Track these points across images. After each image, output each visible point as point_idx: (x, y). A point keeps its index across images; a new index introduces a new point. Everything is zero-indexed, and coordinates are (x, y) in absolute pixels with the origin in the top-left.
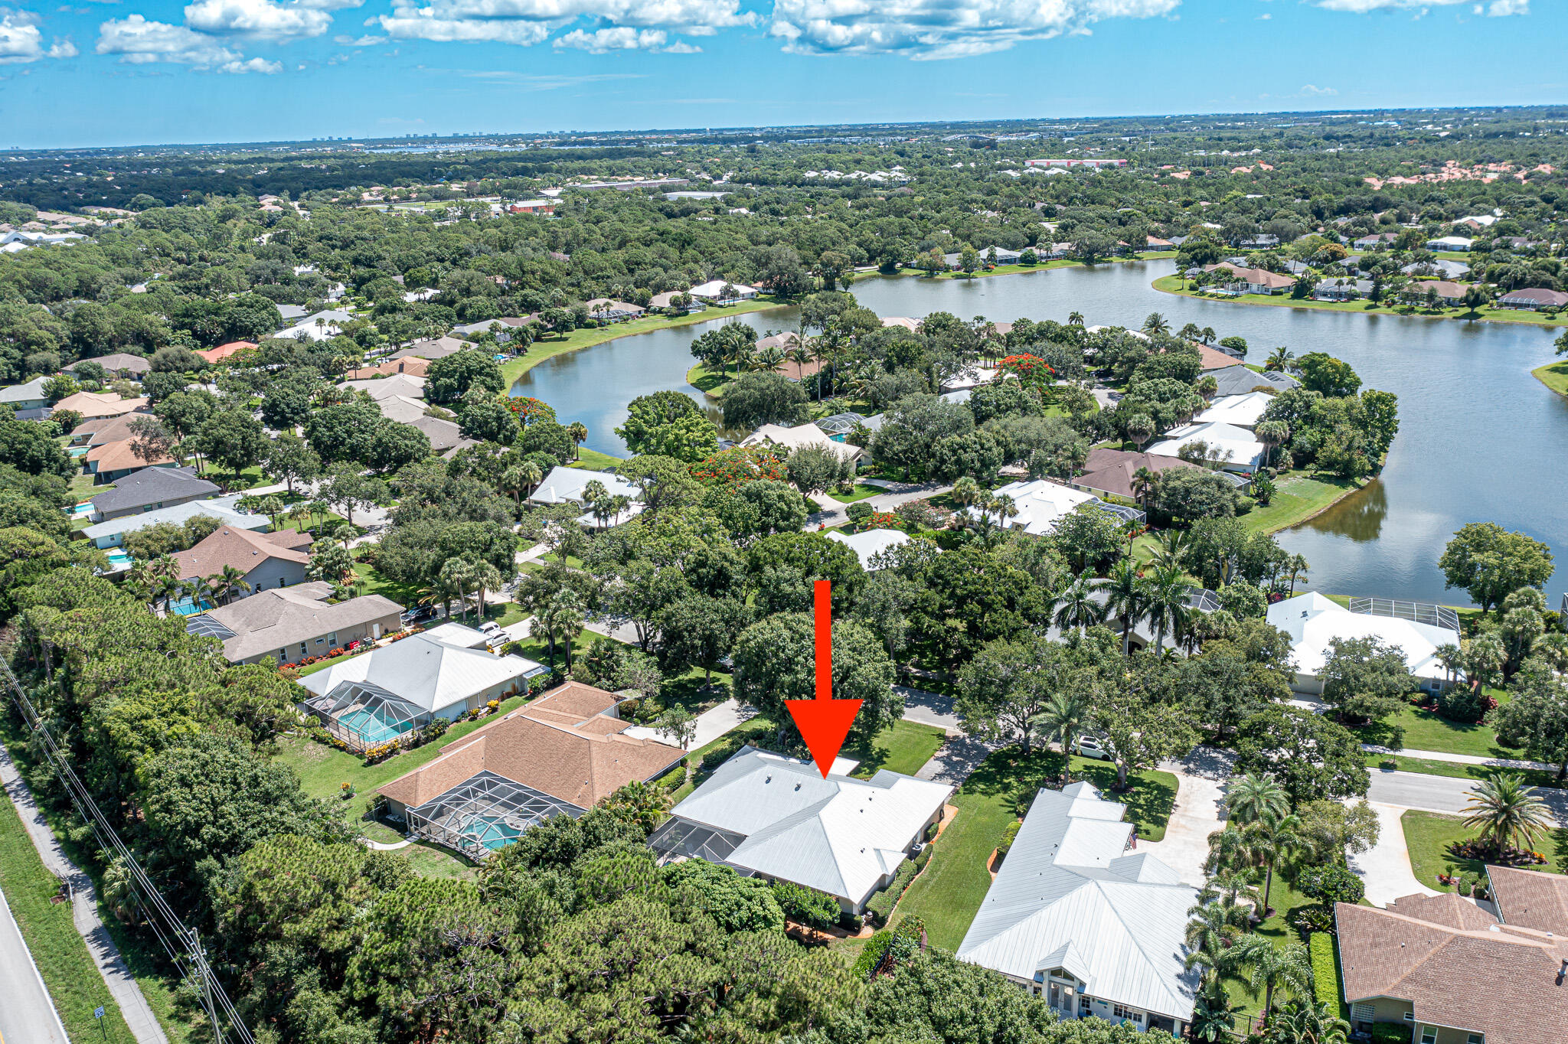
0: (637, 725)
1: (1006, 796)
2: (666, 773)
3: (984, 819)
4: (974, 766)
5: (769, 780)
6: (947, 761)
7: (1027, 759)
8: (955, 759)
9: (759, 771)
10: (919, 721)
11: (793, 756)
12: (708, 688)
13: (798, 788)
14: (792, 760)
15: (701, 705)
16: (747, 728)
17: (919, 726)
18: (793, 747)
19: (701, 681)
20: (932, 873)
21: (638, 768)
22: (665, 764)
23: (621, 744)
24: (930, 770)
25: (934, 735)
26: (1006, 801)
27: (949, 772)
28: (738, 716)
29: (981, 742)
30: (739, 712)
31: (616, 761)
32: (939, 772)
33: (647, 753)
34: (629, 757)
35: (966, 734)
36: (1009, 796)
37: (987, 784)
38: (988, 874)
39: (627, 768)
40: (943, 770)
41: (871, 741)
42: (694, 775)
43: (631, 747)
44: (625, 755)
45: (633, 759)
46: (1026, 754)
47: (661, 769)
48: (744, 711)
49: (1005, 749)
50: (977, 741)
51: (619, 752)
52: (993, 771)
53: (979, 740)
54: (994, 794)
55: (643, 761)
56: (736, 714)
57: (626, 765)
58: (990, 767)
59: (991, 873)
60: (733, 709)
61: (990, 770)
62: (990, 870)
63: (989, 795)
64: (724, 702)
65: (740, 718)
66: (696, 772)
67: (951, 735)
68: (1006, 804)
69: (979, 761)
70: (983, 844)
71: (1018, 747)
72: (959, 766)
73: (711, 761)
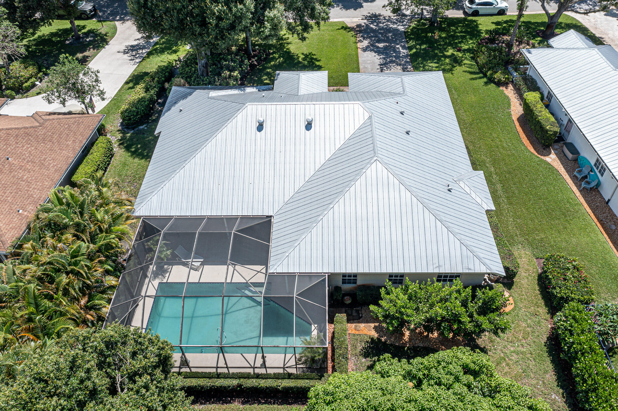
0: (13, 98)
1: (465, 68)
2: (86, 151)
4: (404, 47)
5: (260, 126)
6: (375, 49)
7: (441, 29)
8: (380, 45)
12: (78, 38)
13: (309, 125)
16: (149, 66)
19: (66, 32)
21: (45, 159)
22: (81, 141)
23: (5, 132)
24: (369, 62)
25: (339, 29)
26: (471, 73)
27: (388, 60)
28: (130, 58)
29: (386, 25)
30: (127, 53)
31: (8, 159)
32: (379, 61)
33: (50, 133)
34: (25, 147)
35: (365, 21)
36: (468, 67)
37: (436, 61)
38: (542, 160)
39: (30, 163)
40: (380, 58)
41: (288, 49)
42: (120, 140)
43: (22, 131)
44: (18, 147)
45: (33, 148)
46: (436, 25)
47: (79, 149)
48: (132, 51)
49: (413, 25)
50: (381, 25)
51: (6, 144)
52: (426, 47)
53: (382, 24)
54: (452, 68)
55: (48, 147)
56: (126, 56)
57: (26, 160)
58: (420, 45)
59: (542, 157)
60: (118, 52)
61: (423, 47)
62: (538, 154)
63: (449, 71)
64: (104, 47)
65: (133, 60)
66: (121, 135)
67: (354, 25)
68: (474, 76)
69: (403, 42)
70: (500, 126)
71: (423, 21)
72: (391, 51)
73: (133, 118)
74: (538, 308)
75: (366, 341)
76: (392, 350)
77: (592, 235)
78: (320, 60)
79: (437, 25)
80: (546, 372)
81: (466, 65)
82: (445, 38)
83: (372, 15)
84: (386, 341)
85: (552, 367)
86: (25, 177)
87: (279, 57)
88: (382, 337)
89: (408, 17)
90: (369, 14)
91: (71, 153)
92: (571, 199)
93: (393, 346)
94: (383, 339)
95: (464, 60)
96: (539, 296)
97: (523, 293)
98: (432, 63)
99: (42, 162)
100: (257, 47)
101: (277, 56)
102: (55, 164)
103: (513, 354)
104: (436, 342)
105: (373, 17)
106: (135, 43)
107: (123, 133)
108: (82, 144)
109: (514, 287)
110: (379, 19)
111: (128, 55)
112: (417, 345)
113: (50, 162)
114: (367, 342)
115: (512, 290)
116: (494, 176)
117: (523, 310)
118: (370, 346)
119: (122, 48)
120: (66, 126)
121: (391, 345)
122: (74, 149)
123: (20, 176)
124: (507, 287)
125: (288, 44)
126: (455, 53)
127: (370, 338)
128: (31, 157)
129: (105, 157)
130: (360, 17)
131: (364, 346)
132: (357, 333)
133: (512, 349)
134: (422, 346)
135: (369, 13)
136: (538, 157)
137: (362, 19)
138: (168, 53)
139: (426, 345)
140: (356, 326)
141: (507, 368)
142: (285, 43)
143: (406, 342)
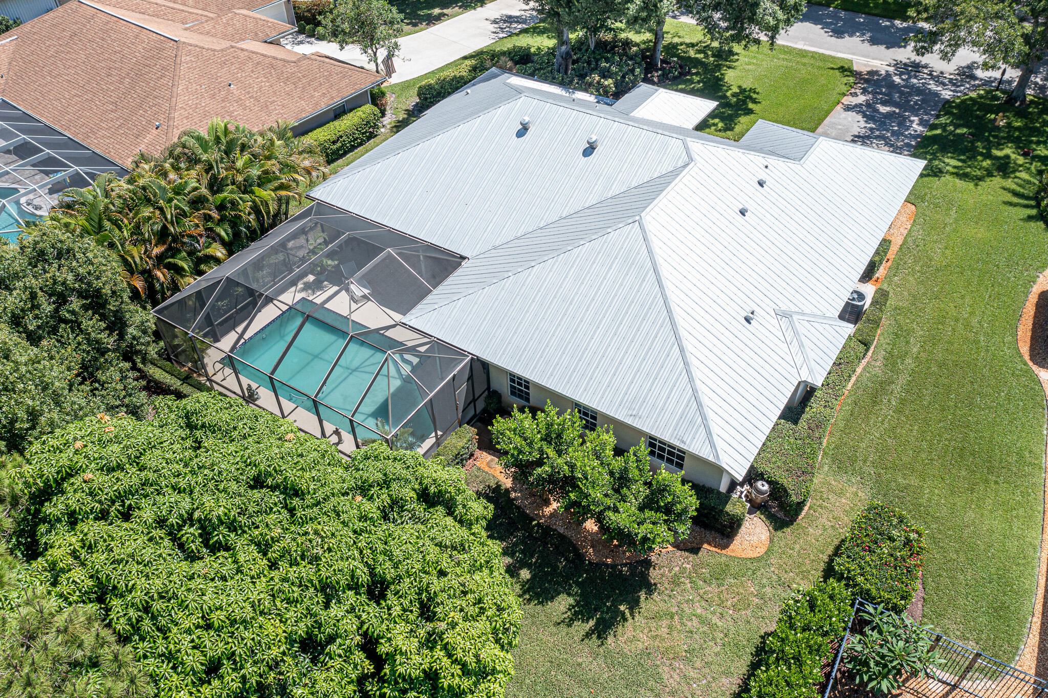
1: (1010, 183)
2: (339, 113)
3: (980, 233)
4: (922, 123)
5: (523, 130)
6: (868, 112)
7: (1021, 113)
8: (883, 109)
9: (504, 109)
10: (800, 46)
11: (586, 88)
13: (590, 150)
14: (580, 95)
15: (437, 11)
16: (508, 45)
17: (802, 53)
18: (582, 76)
20: (891, 361)
21: (274, 101)
22: (332, 98)
23: (247, 54)
24: (840, 127)
25: (832, 69)
26: (1015, 194)
27: (877, 133)
28: (494, 30)
29: (922, 83)
30: (497, 23)
31: (230, 85)
32: (859, 130)
33: (300, 75)
34: (259, 80)
35: (891, 69)
36: (1017, 184)
37: (962, 157)
38: (1029, 371)
39: (252, 100)
40: (865, 127)
41: (722, 74)
42: (399, 122)
43: (267, 61)
44: (251, 76)
45: (267, 84)
46: (1017, 104)
47: (323, 106)
48: (505, 21)
49: (973, 95)
50: (915, 81)
51: (240, 68)
52: (965, 133)
53: (918, 80)
54: (984, 177)
55: (287, 89)
56: (492, 27)
57: (250, 95)
58: (957, 126)
59: (1035, 368)
60: (487, 19)
61: (958, 131)
62: (1031, 359)
63: (973, 180)
64: (475, 9)
65: (497, 33)
66: (406, 116)
67: (864, 70)
68: (1015, 200)
69: (932, 115)
70: (993, 290)
71: (997, 92)
72: (894, 122)
73: (430, 98)
74: (802, 579)
75: (487, 484)
76: (514, 514)
77: (1016, 524)
78: (759, 102)
79: (1020, 105)
80: (727, 674)
81: (1016, 180)
82: (1018, 129)
83: (911, 62)
84: (516, 499)
85: (746, 672)
86: (236, 113)
87: (699, 82)
88: (515, 492)
89: (977, 82)
90: (908, 61)
91: (310, 106)
92: (1030, 452)
93: (519, 510)
94: (513, 495)
95: (1021, 171)
96: (822, 564)
97: (797, 547)
98: (952, 158)
99: (269, 104)
100: (675, 59)
101: (696, 78)
102: (282, 112)
103: (694, 618)
104: (586, 539)
105: (911, 66)
106: (518, 14)
107: (408, 114)
108: (332, 102)
109: (788, 530)
110: (919, 72)
111: (496, 26)
112: (554, 527)
113: (277, 108)
114: (489, 486)
115: (779, 533)
116: (908, 361)
117: (772, 569)
118: (488, 494)
119: (497, 15)
120: (326, 74)
121: (518, 508)
122: (317, 104)
123: (231, 109)
124: (775, 525)
125: (729, 67)
126: (1013, 156)
127: (497, 483)
128: (259, 94)
129: (357, 130)
130: (887, 61)
131: (480, 490)
132: (487, 469)
133: (699, 611)
134: (562, 532)
135: (908, 59)
136: (1025, 364)
137: (887, 65)
138: (548, 37)
139: (568, 534)
140: (492, 460)
141: (666, 630)
142: (724, 66)
143: (544, 516)
